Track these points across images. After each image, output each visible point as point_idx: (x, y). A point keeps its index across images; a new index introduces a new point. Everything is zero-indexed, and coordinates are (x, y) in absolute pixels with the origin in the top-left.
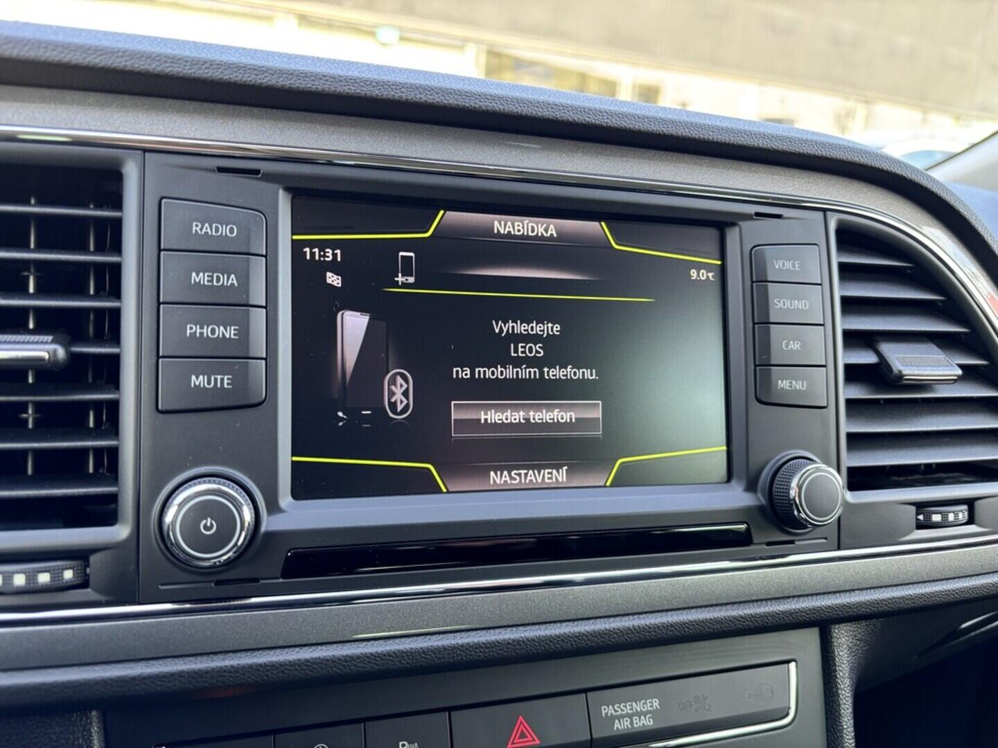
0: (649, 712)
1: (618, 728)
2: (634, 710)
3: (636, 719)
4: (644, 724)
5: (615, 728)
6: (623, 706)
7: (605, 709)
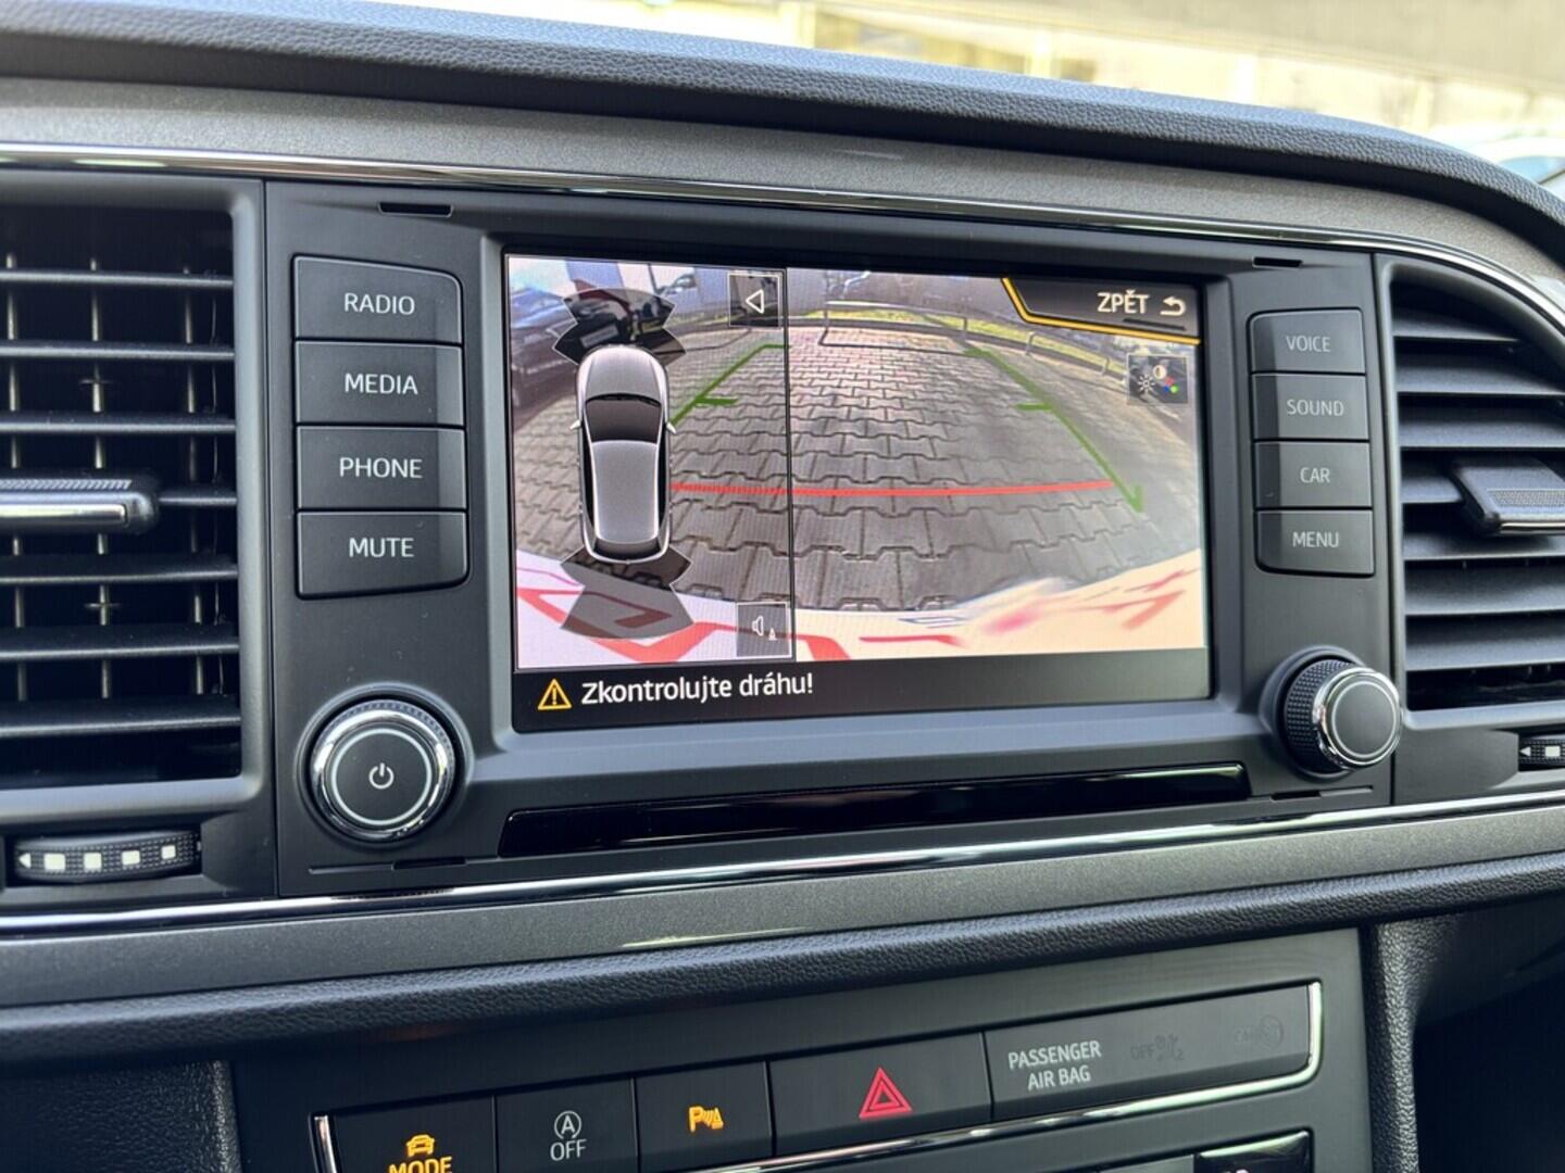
0: (1083, 1062)
1: (1034, 1087)
2: (1061, 1059)
3: (1063, 1073)
4: (1075, 1081)
5: (1030, 1087)
6: (1043, 1053)
7: (1014, 1058)
